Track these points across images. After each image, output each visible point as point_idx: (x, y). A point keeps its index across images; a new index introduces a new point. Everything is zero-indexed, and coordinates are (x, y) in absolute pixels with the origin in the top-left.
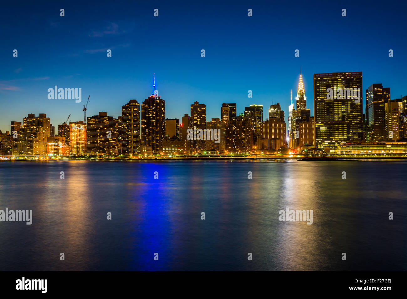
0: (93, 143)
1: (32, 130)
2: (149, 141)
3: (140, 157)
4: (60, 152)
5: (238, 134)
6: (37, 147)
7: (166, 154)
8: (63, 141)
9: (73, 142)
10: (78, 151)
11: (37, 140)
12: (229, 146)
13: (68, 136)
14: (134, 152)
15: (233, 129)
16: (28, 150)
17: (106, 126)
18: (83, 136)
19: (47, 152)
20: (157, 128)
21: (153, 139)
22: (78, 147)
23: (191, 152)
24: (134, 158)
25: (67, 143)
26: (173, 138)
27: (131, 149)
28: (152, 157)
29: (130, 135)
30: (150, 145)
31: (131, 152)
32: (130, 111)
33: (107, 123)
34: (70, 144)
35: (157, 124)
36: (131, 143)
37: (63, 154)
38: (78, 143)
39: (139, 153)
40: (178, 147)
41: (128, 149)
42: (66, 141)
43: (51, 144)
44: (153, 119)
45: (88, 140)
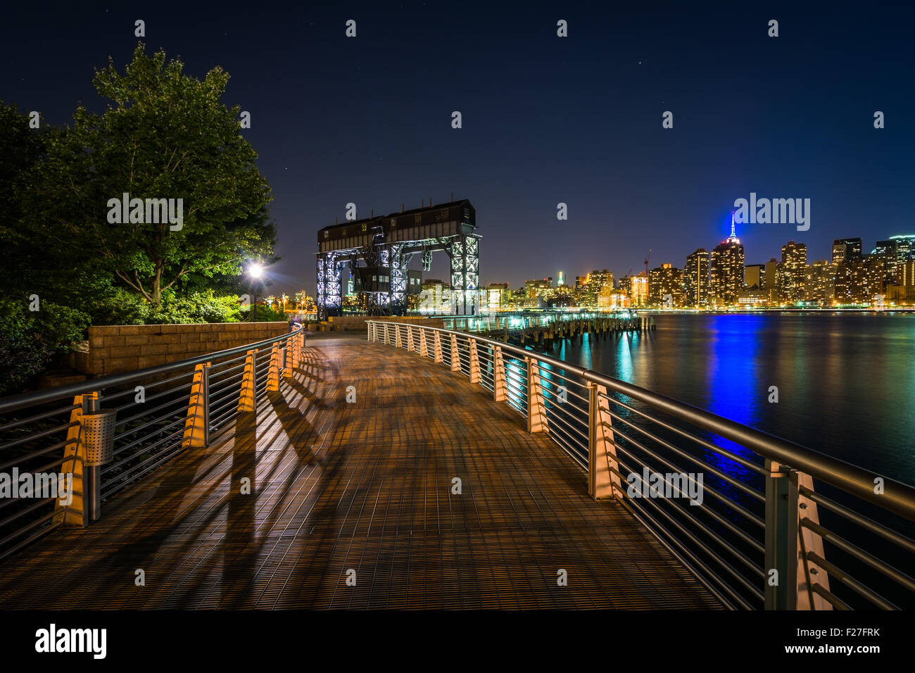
0: (656, 295)
1: (596, 284)
2: (722, 291)
3: (708, 308)
4: (622, 304)
5: (856, 279)
6: (602, 300)
7: (743, 305)
8: (625, 293)
9: (635, 295)
10: (639, 303)
11: (601, 294)
12: (839, 295)
13: (629, 289)
14: (701, 303)
15: (847, 274)
16: (594, 302)
17: (669, 278)
18: (645, 289)
19: (610, 304)
20: (731, 276)
21: (727, 288)
22: (639, 300)
23: (779, 303)
24: (702, 310)
25: (629, 295)
26: (753, 287)
27: (697, 300)
28: (723, 308)
29: (697, 286)
30: (721, 296)
31: (697, 303)
32: (697, 262)
33: (671, 274)
34: (631, 296)
35: (731, 273)
36: (697, 294)
37: (625, 306)
38: (639, 296)
39: (706, 304)
40: (761, 298)
41: (693, 301)
42: (628, 294)
43: (614, 297)
44: (727, 266)
45: (650, 292)
